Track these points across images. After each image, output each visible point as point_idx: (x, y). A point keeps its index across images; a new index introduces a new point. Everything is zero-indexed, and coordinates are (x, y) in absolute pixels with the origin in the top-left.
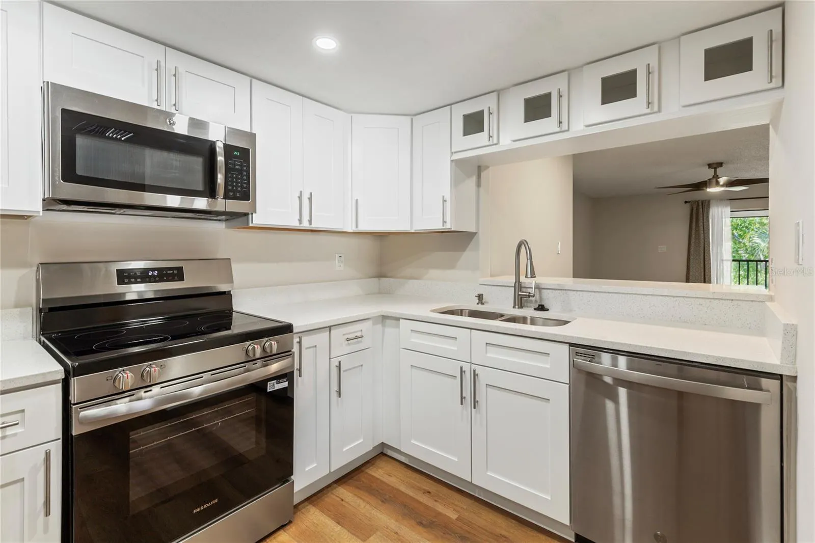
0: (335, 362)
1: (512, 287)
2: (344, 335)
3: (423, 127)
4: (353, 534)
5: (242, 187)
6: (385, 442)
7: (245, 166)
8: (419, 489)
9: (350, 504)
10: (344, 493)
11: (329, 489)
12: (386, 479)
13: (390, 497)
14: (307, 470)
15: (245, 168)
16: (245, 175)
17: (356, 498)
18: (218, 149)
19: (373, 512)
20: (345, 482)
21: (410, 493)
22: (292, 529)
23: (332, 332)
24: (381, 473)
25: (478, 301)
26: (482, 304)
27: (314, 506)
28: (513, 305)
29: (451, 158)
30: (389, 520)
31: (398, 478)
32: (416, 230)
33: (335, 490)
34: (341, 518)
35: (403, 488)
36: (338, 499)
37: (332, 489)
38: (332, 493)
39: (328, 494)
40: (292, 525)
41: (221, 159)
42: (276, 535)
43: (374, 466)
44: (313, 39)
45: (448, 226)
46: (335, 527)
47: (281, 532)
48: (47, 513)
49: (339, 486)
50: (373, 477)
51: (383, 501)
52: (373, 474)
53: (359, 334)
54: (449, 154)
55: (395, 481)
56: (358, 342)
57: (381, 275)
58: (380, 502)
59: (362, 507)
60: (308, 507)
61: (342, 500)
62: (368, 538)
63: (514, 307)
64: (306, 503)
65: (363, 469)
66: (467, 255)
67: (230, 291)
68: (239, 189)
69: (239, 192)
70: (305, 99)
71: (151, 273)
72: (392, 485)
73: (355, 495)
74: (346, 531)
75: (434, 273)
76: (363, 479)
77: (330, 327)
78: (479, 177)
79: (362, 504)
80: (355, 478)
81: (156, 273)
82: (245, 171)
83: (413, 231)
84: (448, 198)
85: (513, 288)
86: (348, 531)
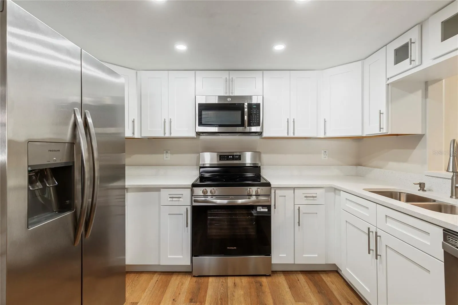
0: (297, 207)
1: (450, 179)
2: (303, 194)
3: (369, 65)
4: (293, 296)
5: (257, 121)
6: (336, 264)
7: (258, 111)
8: (346, 299)
9: (301, 284)
10: (302, 278)
11: (295, 273)
12: (329, 284)
13: (325, 293)
14: (280, 255)
15: (258, 112)
16: (258, 115)
17: (306, 283)
18: (245, 106)
19: (310, 294)
20: (306, 274)
21: (338, 297)
22: (269, 279)
23: (295, 191)
24: (328, 280)
25: (419, 188)
26: (424, 190)
27: (284, 275)
28: (450, 195)
29: (386, 83)
30: (316, 302)
31: (337, 287)
32: (366, 135)
33: (298, 275)
34: (292, 287)
35: (336, 293)
36: (297, 279)
37: (297, 274)
38: (295, 275)
39: (293, 275)
40: (270, 277)
41: (246, 110)
42: (262, 277)
43: (327, 275)
44: (272, 47)
45: (384, 131)
46: (287, 289)
47: (265, 277)
48: (187, 226)
49: (301, 274)
50: (323, 279)
51: (319, 292)
52: (324, 278)
53: (314, 195)
54: (384, 79)
55: (334, 287)
56: (314, 200)
57: (359, 164)
58: (317, 292)
59: (306, 288)
60: (281, 275)
61: (298, 280)
62: (299, 302)
63: (451, 197)
64: (281, 273)
65: (319, 273)
66: (417, 152)
67: (260, 166)
68: (255, 122)
69: (255, 123)
70: (291, 71)
71: (230, 157)
72: (330, 288)
73: (306, 282)
74: (291, 293)
75: (392, 164)
76: (316, 278)
77: (294, 188)
78: (426, 89)
79: (307, 287)
80: (312, 275)
81: (231, 157)
82: (258, 113)
83: (365, 135)
84: (384, 110)
85: (451, 181)
86: (292, 293)
